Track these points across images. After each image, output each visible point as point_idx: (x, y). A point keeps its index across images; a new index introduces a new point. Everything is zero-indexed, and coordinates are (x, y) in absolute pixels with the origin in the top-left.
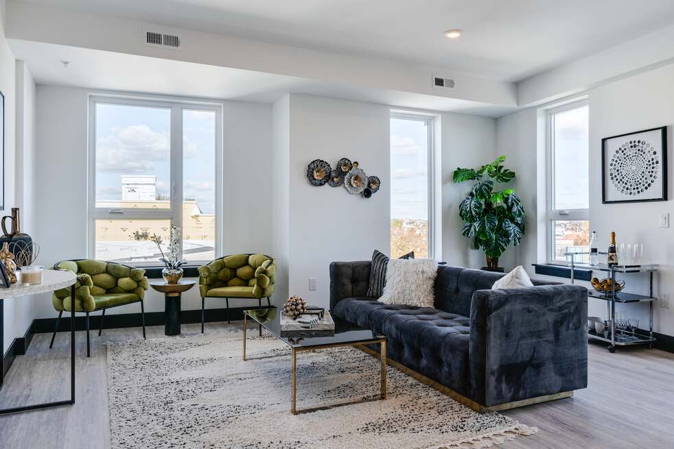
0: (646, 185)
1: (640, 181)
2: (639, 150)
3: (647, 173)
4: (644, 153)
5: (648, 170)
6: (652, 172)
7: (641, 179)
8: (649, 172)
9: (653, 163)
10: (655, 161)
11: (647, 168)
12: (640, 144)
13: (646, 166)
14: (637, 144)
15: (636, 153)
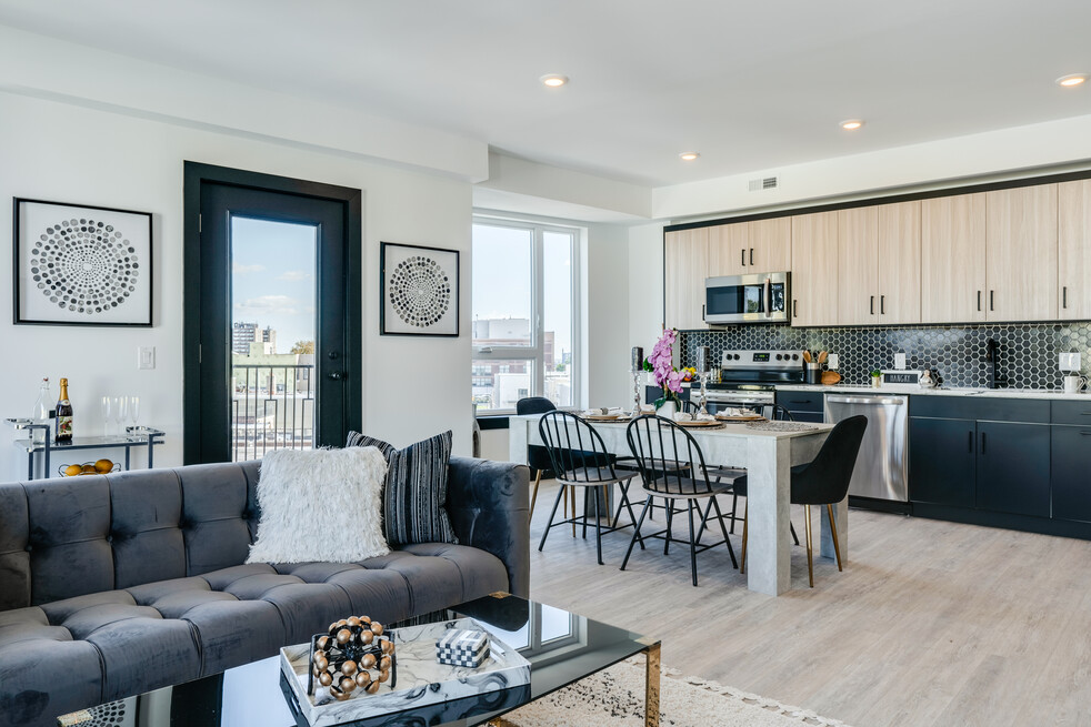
0: (114, 299)
1: (101, 291)
2: (99, 238)
3: (116, 280)
4: (110, 245)
5: (118, 275)
6: (126, 279)
7: (103, 288)
8: (120, 279)
9: (128, 266)
10: (131, 263)
11: (115, 271)
12: (103, 229)
13: (113, 268)
14: (95, 226)
15: (93, 242)
